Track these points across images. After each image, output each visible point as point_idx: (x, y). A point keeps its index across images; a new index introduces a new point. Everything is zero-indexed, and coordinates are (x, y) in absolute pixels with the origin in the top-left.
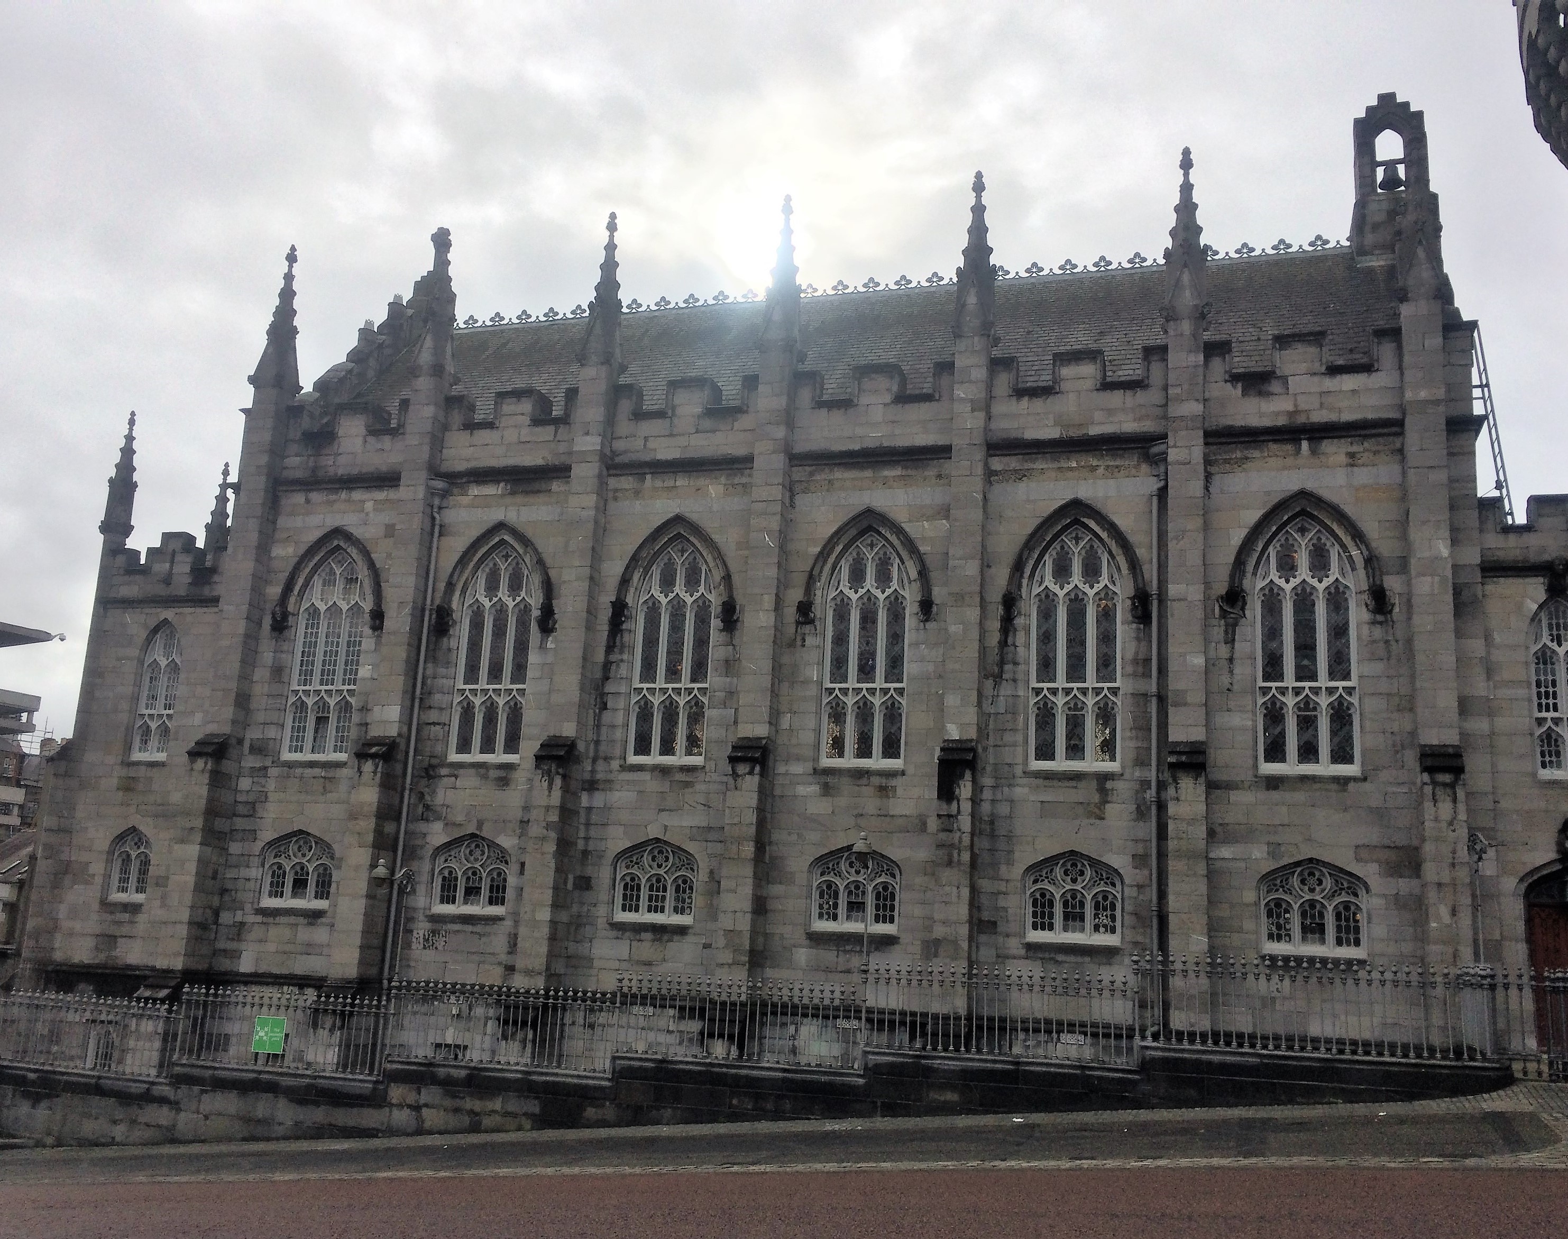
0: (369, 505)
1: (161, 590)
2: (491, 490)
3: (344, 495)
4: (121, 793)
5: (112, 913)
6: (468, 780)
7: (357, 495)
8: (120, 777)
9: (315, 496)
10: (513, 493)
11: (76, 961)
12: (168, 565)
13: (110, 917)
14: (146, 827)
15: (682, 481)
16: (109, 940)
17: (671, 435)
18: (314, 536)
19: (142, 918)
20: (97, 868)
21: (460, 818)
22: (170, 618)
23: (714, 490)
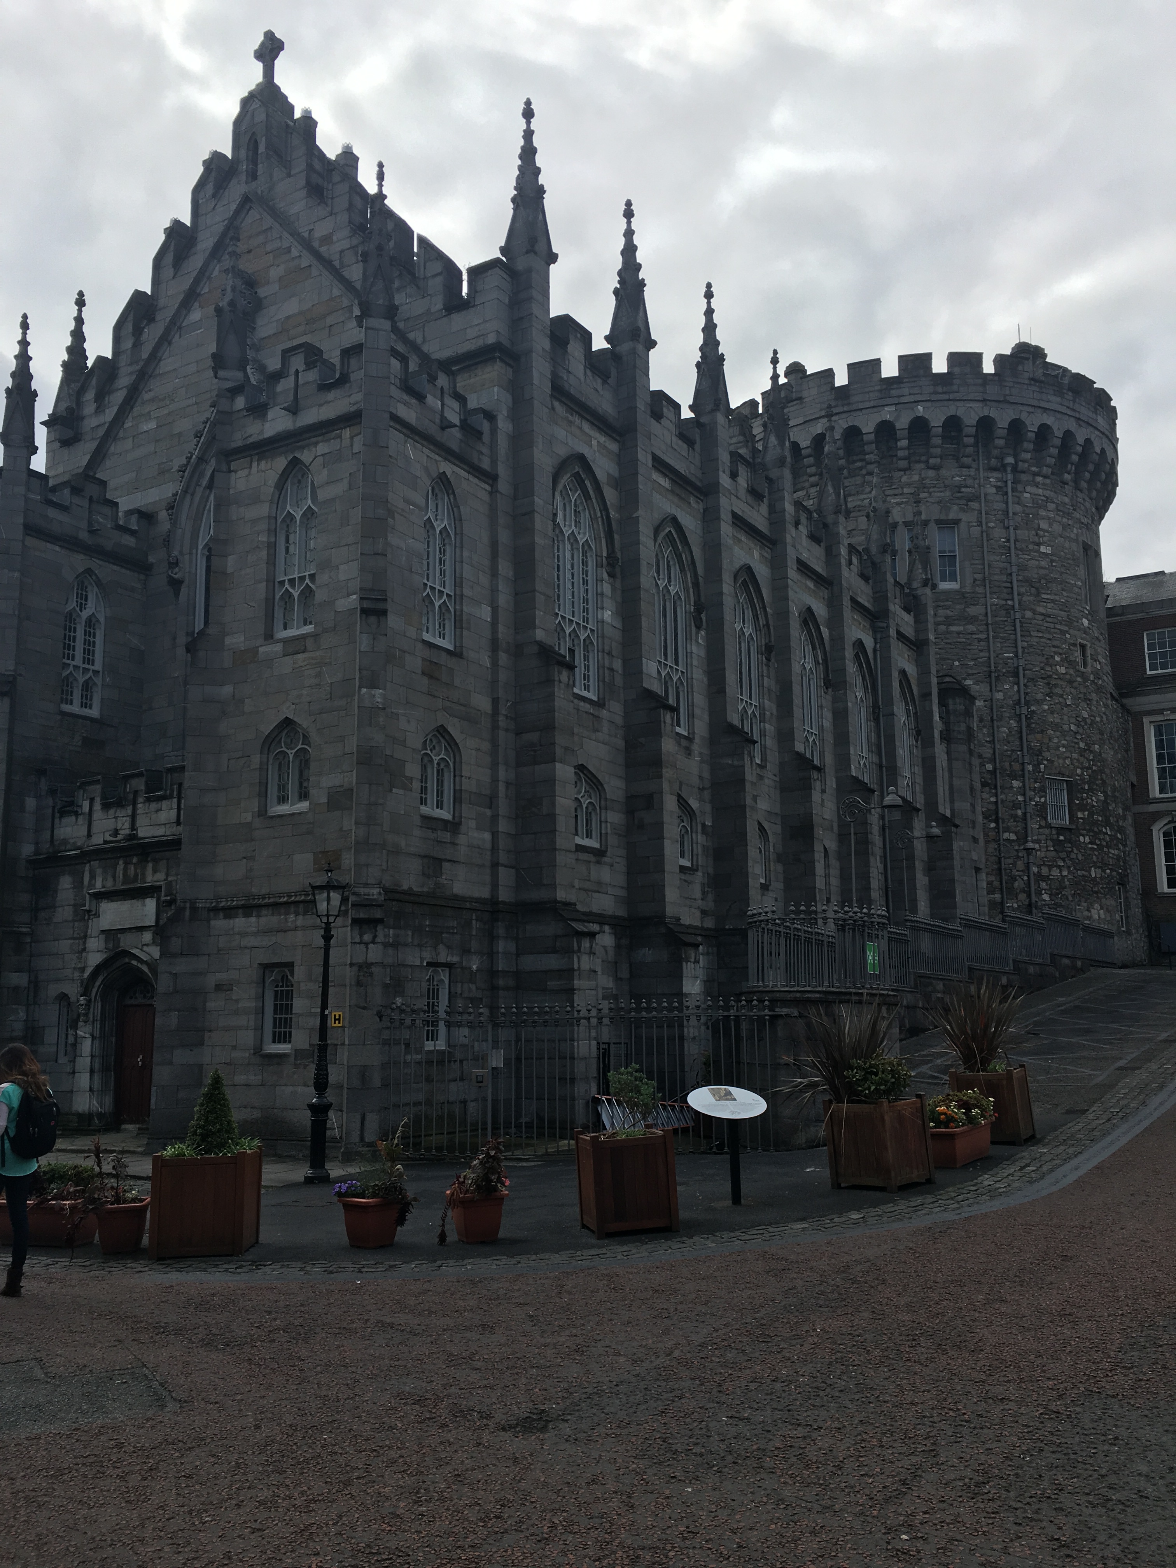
0: (594, 443)
1: (433, 430)
3: (577, 420)
4: (425, 680)
5: (434, 830)
7: (586, 427)
8: (424, 659)
10: (672, 491)
11: (405, 887)
12: (440, 403)
13: (432, 835)
14: (454, 728)
15: (746, 538)
16: (434, 863)
18: (563, 451)
19: (462, 839)
20: (413, 770)
22: (449, 474)
23: (756, 554)
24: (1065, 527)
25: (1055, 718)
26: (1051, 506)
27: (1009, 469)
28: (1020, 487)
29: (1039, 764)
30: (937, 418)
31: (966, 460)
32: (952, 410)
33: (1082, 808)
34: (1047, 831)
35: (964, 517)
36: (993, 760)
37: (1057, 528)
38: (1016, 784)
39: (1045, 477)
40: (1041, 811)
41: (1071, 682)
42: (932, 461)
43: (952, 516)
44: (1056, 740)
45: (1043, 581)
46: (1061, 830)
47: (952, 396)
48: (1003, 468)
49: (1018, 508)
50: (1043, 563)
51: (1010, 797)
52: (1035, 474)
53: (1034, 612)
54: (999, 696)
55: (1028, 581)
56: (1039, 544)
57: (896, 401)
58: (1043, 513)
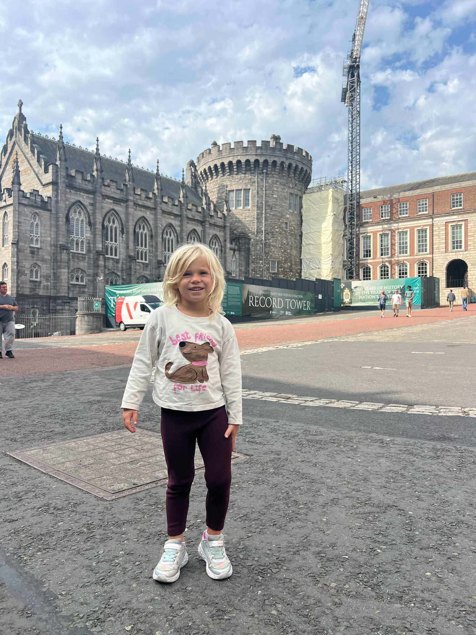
0: (85, 197)
1: (33, 203)
2: (109, 201)
4: (30, 254)
6: (111, 261)
7: (82, 194)
8: (30, 250)
9: (73, 191)
10: (114, 203)
11: (25, 293)
12: (34, 198)
13: (32, 284)
14: (39, 263)
15: (143, 209)
16: (33, 289)
17: (141, 200)
18: (73, 201)
20: (27, 272)
21: (110, 268)
22: (37, 212)
23: (148, 213)
24: (283, 189)
25: (274, 244)
26: (278, 183)
27: (265, 173)
28: (268, 178)
29: (268, 256)
30: (243, 160)
31: (253, 171)
32: (247, 157)
33: (281, 268)
34: (269, 274)
35: (251, 188)
36: (254, 256)
37: (279, 190)
38: (261, 262)
39: (277, 175)
40: (268, 269)
41: (280, 233)
42: (243, 172)
43: (248, 188)
44: (273, 250)
45: (274, 205)
46: (274, 274)
47: (248, 154)
48: (263, 173)
49: (267, 185)
50: (273, 200)
51: (259, 265)
52: (273, 174)
53: (270, 214)
54: (258, 238)
55: (269, 206)
56: (273, 195)
57: (232, 155)
58: (275, 185)
